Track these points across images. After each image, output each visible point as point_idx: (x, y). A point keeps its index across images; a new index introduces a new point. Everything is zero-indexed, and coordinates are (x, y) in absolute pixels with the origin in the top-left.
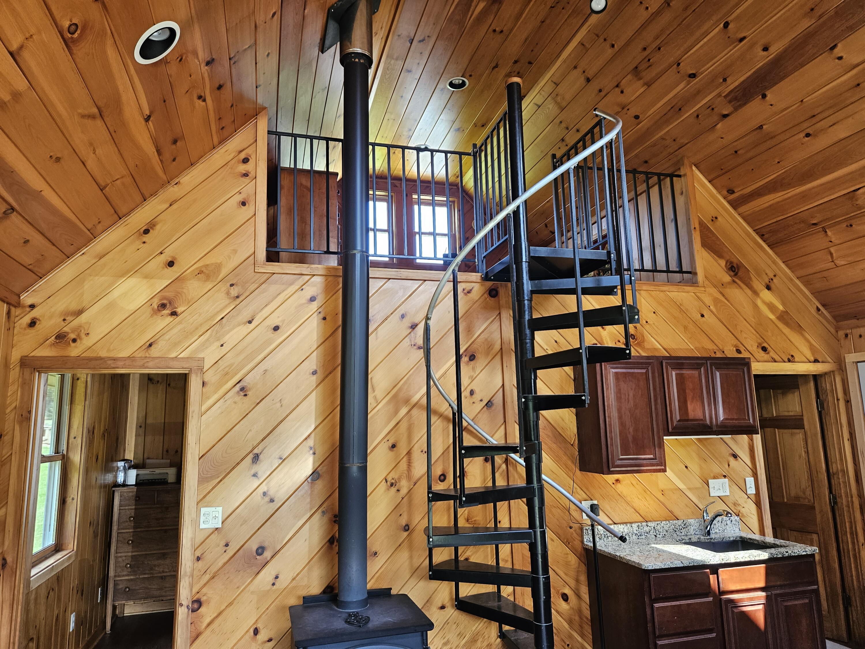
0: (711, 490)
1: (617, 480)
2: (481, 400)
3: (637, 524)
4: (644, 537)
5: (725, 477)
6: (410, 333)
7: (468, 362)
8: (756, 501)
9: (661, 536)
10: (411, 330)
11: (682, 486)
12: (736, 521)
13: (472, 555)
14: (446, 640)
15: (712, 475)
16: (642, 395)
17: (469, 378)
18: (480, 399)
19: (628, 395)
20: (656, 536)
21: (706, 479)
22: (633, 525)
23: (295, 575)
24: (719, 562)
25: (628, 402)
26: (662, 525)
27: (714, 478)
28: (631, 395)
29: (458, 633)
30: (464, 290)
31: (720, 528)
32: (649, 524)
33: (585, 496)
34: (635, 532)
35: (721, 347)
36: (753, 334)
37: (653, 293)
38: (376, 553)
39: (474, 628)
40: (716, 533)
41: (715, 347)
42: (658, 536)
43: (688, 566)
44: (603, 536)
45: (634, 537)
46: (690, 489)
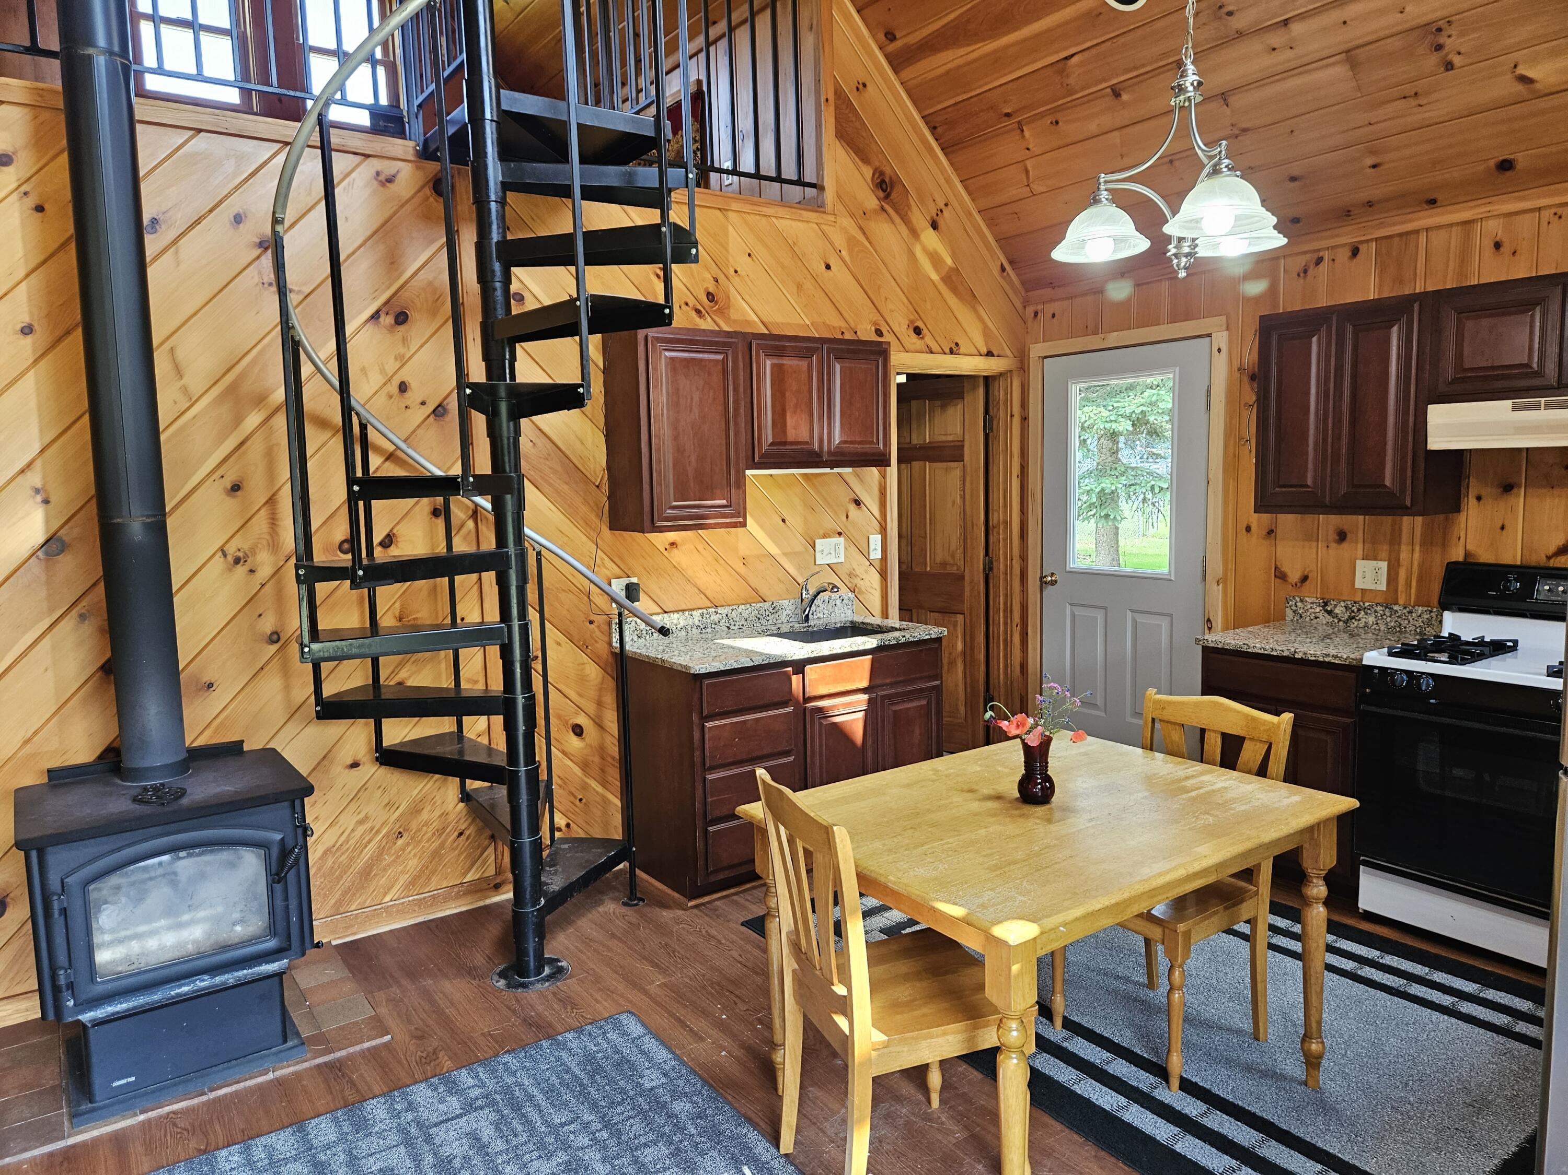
0: (818, 555)
1: (673, 544)
2: (423, 403)
3: (701, 611)
4: (709, 630)
5: (840, 534)
6: (258, 257)
7: (392, 326)
8: (881, 569)
9: (737, 627)
10: (259, 251)
11: (774, 550)
12: (849, 599)
13: (410, 677)
14: (362, 815)
15: (821, 532)
16: (714, 399)
17: (396, 359)
18: (420, 400)
19: (692, 399)
20: (728, 628)
21: (811, 538)
22: (694, 613)
23: (30, 734)
24: (806, 657)
25: (691, 411)
26: (740, 610)
27: (825, 536)
28: (696, 398)
29: (386, 801)
30: (378, 174)
31: (825, 611)
32: (720, 610)
33: (617, 571)
34: (697, 623)
35: (853, 325)
36: (903, 303)
37: (750, 218)
38: (210, 685)
39: (416, 791)
40: (819, 618)
41: (843, 324)
42: (732, 627)
43: (761, 665)
44: (644, 632)
45: (695, 630)
46: (785, 554)
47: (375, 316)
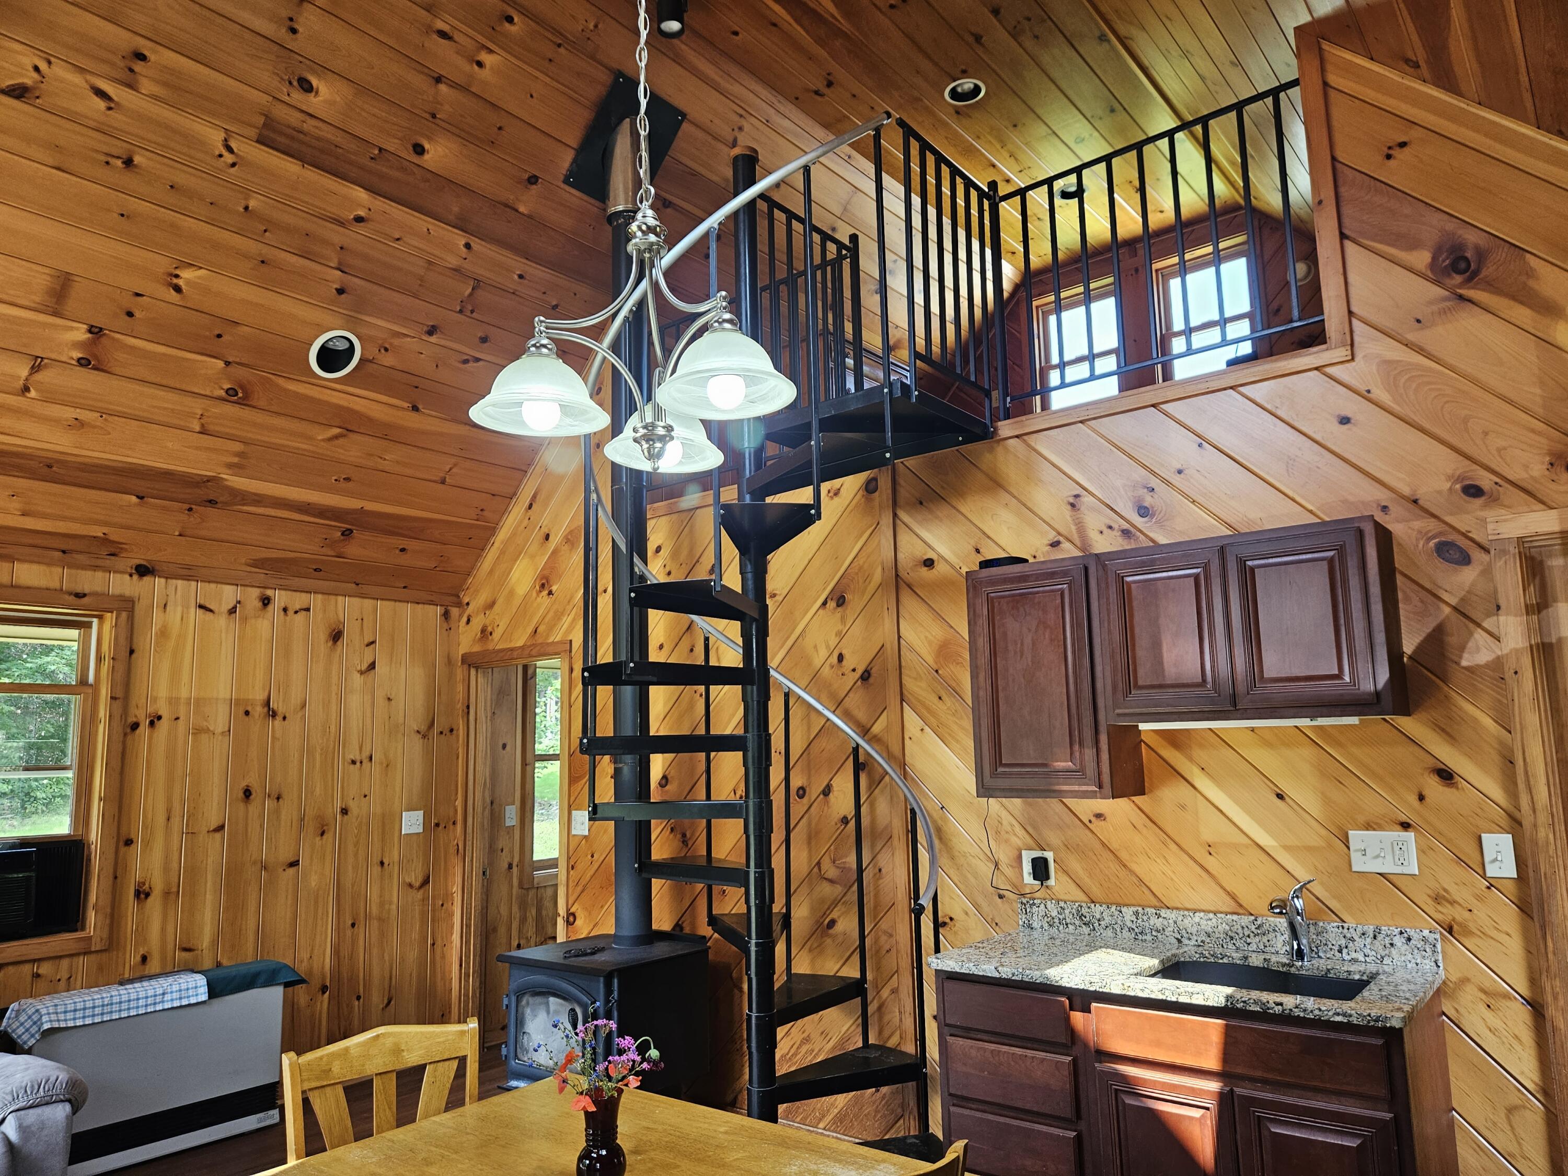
0: (1355, 857)
1: (1099, 816)
2: (854, 670)
3: (1135, 909)
4: (1149, 938)
5: (1406, 826)
7: (835, 609)
9: (1193, 942)
11: (1265, 840)
12: (1424, 939)
13: (839, 917)
15: (1361, 819)
17: (836, 635)
18: (852, 668)
20: (1179, 941)
21: (1340, 828)
22: (1124, 910)
26: (1197, 919)
27: (1368, 827)
30: (829, 492)
31: (1367, 951)
32: (1163, 913)
33: (1029, 841)
34: (1129, 924)
35: (1406, 491)
36: (1533, 431)
40: (1354, 961)
41: (1382, 496)
42: (1185, 941)
43: (1009, 980)
44: (1056, 920)
45: (1126, 933)
46: (1286, 848)
47: (825, 603)
